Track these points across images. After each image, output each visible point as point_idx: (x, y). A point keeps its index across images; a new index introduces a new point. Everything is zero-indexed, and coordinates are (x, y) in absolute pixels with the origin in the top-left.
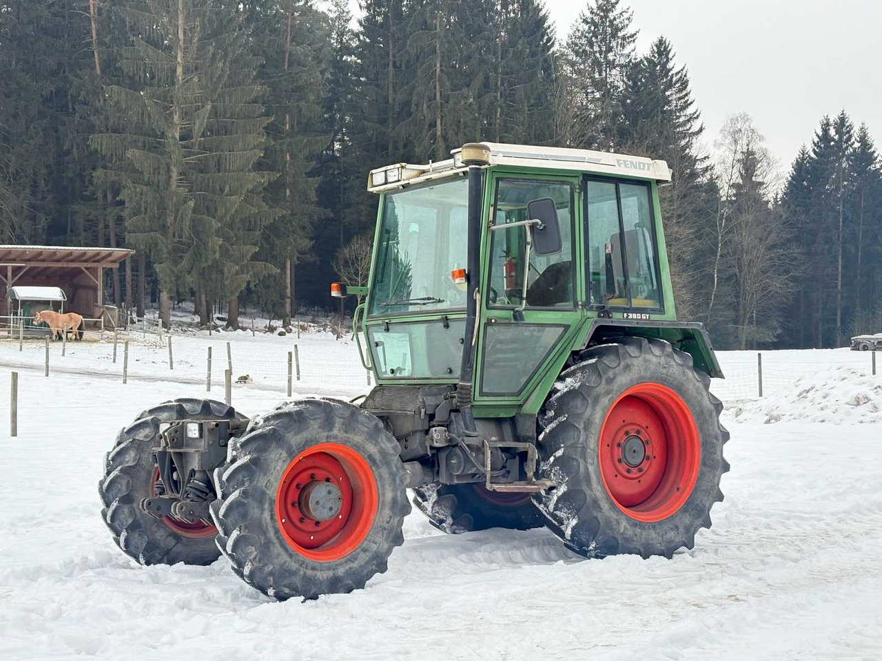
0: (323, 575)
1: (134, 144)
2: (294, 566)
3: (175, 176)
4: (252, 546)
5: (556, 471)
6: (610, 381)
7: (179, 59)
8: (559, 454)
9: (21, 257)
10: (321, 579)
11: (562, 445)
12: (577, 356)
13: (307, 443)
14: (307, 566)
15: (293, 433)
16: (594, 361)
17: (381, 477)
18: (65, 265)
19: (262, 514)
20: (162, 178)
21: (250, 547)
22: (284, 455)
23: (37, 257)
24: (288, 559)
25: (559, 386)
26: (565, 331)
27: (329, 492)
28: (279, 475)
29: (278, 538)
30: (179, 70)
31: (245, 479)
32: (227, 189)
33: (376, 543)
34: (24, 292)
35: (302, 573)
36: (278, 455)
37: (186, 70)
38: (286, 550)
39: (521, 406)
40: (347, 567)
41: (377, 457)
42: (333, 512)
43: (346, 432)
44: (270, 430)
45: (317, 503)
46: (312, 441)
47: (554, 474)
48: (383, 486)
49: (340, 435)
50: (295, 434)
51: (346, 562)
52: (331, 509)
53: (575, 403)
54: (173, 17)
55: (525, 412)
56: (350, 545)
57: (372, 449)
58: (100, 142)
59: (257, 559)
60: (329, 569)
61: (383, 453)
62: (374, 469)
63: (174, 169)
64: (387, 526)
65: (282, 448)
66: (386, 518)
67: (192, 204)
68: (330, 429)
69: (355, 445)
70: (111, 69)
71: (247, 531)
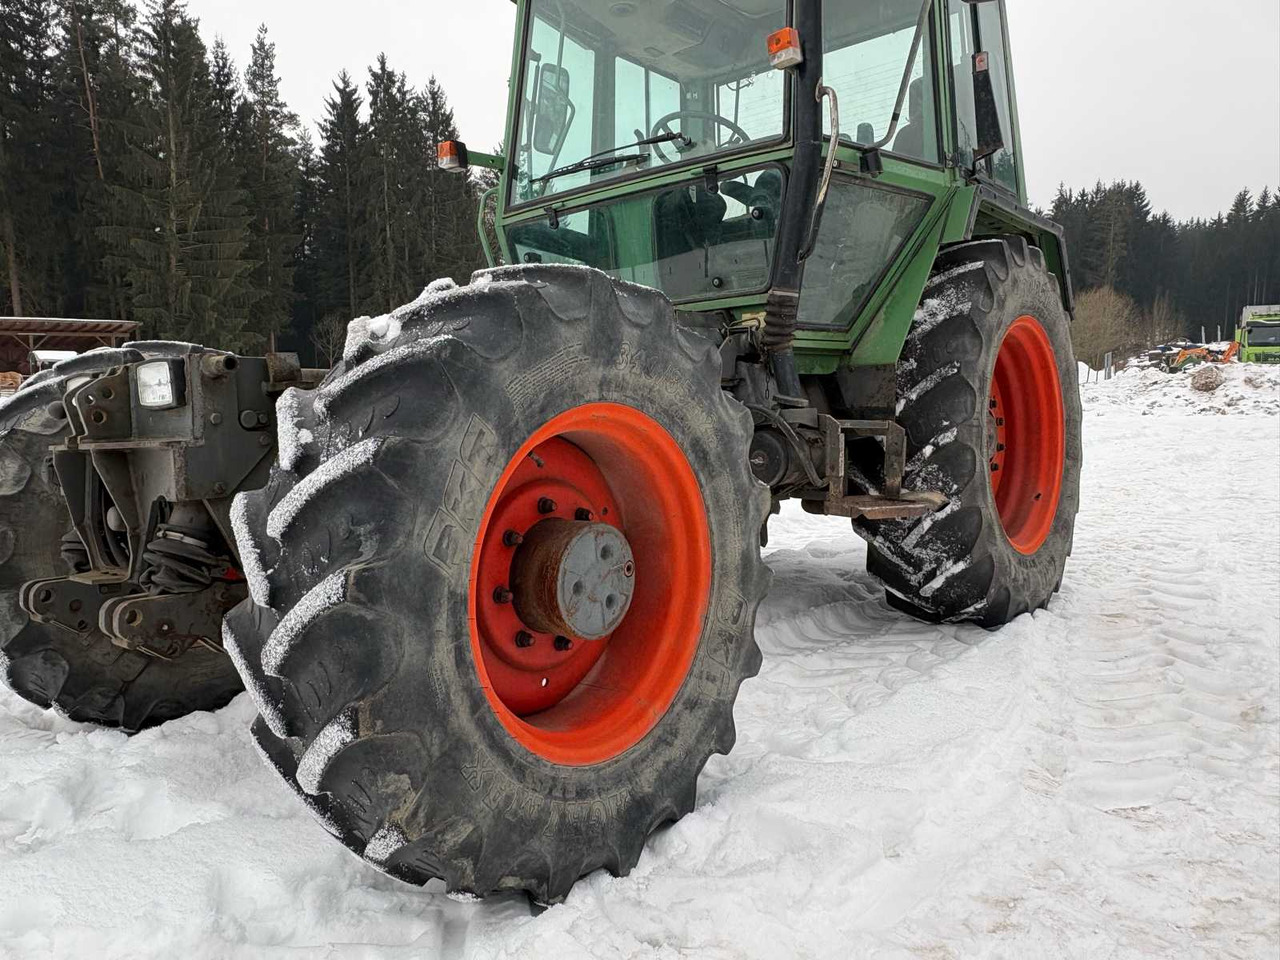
0: (606, 806)
1: (137, 235)
2: (532, 801)
3: (174, 262)
4: (400, 772)
5: (930, 473)
6: (1002, 304)
7: (172, 167)
8: (947, 440)
9: (41, 327)
10: (604, 819)
11: (945, 423)
13: (553, 399)
14: (564, 791)
15: (512, 362)
16: (979, 264)
17: (717, 500)
18: (82, 335)
19: (430, 652)
20: (163, 264)
21: (392, 776)
22: (491, 437)
23: (55, 327)
24: (516, 786)
26: (928, 206)
27: (605, 553)
28: (473, 509)
29: (481, 723)
30: (173, 175)
31: (362, 530)
32: (219, 273)
33: (714, 680)
34: (43, 355)
35: (555, 818)
36: (473, 438)
37: (179, 176)
38: (505, 755)
39: (848, 353)
40: (660, 763)
41: (712, 445)
42: (616, 608)
43: (647, 371)
44: (442, 346)
45: (578, 588)
46: (563, 395)
47: (924, 480)
48: (721, 524)
49: (631, 379)
50: (524, 366)
51: (654, 749)
52: (610, 601)
53: (960, 341)
54: (165, 133)
55: (862, 362)
56: (653, 697)
57: (701, 424)
58: (105, 233)
59: (421, 814)
60: (618, 780)
61: (724, 434)
62: (703, 481)
63: (172, 256)
64: (733, 629)
65: (483, 413)
66: (730, 607)
67: (189, 284)
68: (610, 362)
69: (666, 412)
70: (114, 175)
71: (379, 723)
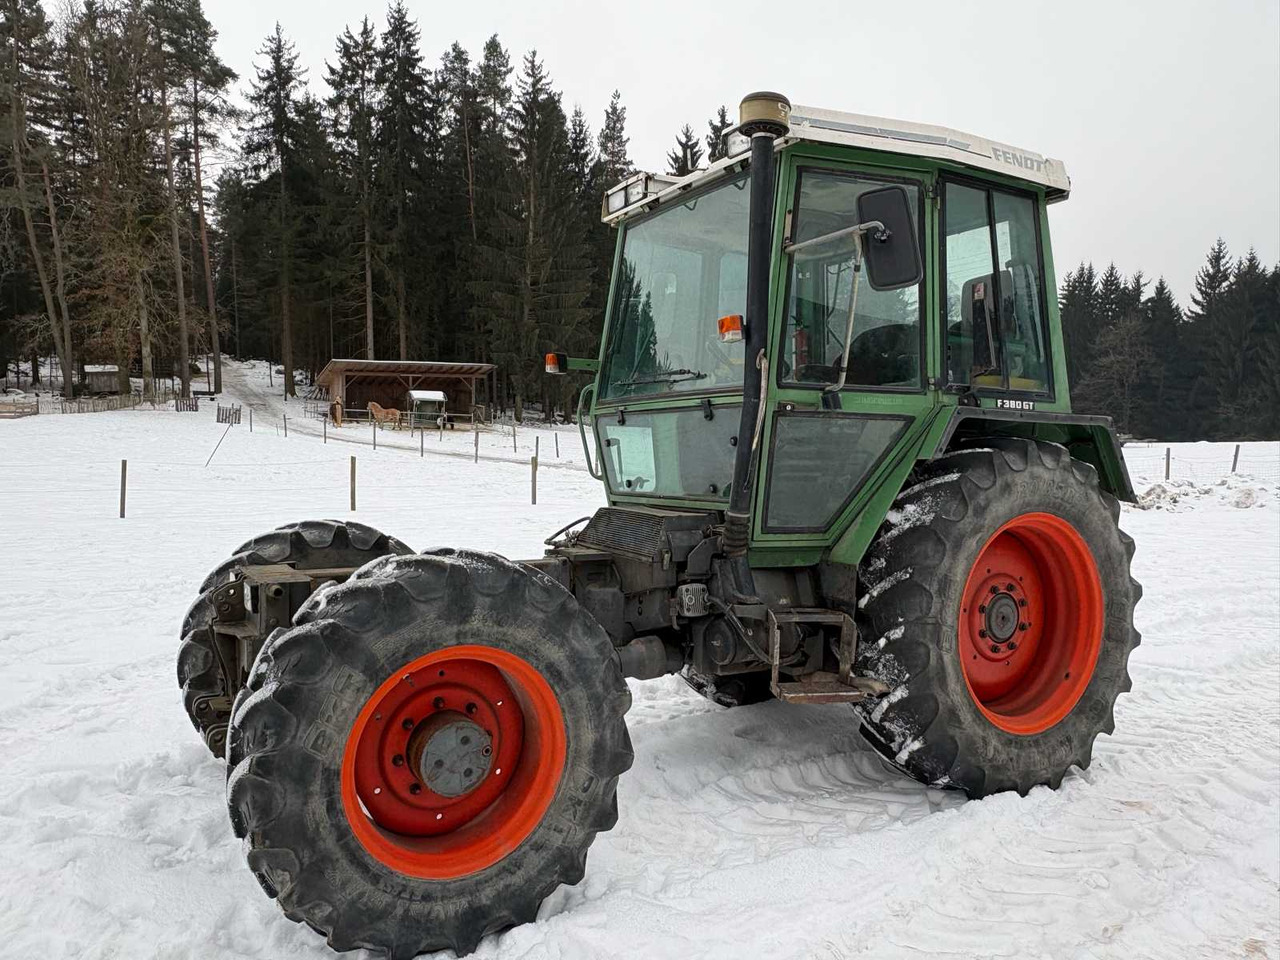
0: (446, 910)
1: (498, 288)
2: (382, 899)
3: (526, 311)
4: (284, 870)
5: (888, 661)
6: (981, 511)
7: (531, 227)
8: (896, 636)
9: (419, 369)
10: (442, 916)
11: (901, 620)
12: (925, 470)
13: (414, 649)
14: (412, 894)
15: (376, 632)
16: (954, 476)
17: (572, 704)
18: (449, 376)
19: (305, 804)
20: (517, 313)
21: (280, 872)
22: (358, 677)
23: (430, 369)
24: (369, 887)
25: (894, 517)
26: (906, 427)
27: (465, 741)
28: (346, 719)
29: (346, 847)
30: (531, 234)
31: (268, 733)
32: (563, 321)
33: (561, 831)
34: (418, 395)
35: (399, 911)
36: (344, 680)
37: (536, 235)
38: (364, 868)
39: (829, 549)
40: (502, 884)
41: (565, 668)
42: (474, 777)
43: (499, 624)
44: (326, 627)
45: (439, 764)
46: (424, 645)
47: (884, 666)
48: (577, 721)
49: (486, 630)
50: (384, 634)
51: (497, 875)
52: (468, 773)
53: (923, 548)
54: (527, 196)
55: (836, 560)
56: (508, 839)
57: (555, 653)
58: (476, 288)
59: (294, 897)
60: (461, 893)
61: (576, 658)
62: (558, 690)
63: (525, 306)
64: (583, 796)
65: (353, 665)
66: (582, 780)
67: (537, 331)
68: (465, 619)
69: (520, 647)
70: (484, 237)
71: (267, 842)
